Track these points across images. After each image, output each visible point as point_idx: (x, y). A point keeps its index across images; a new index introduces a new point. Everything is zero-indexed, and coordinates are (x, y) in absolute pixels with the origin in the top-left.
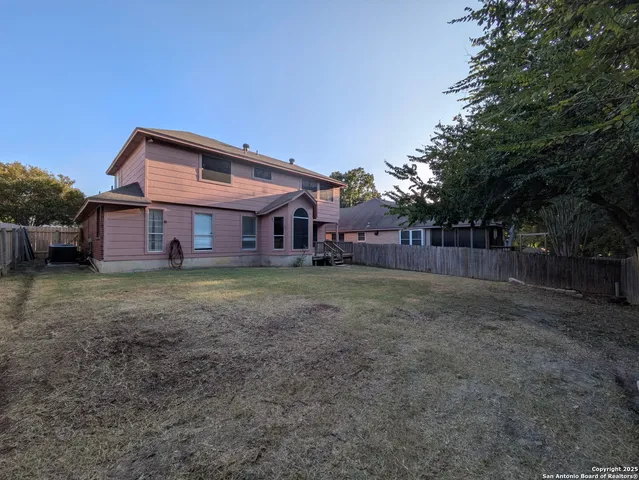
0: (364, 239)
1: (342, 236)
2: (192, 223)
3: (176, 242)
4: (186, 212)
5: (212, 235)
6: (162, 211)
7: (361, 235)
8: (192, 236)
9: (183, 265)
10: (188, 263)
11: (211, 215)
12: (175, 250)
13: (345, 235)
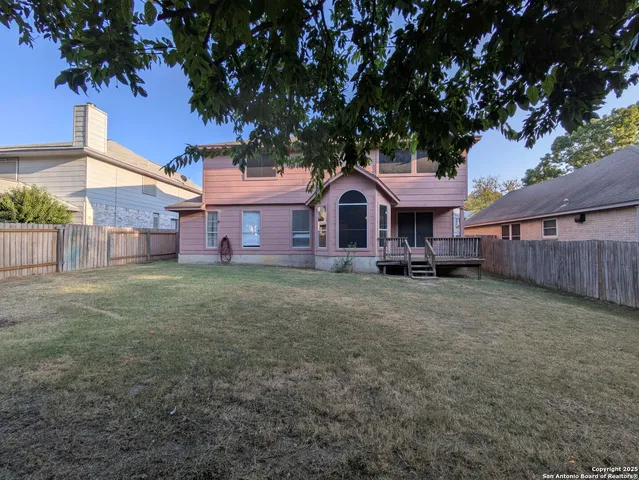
0: (553, 232)
1: (516, 227)
2: (240, 222)
3: (225, 239)
4: (235, 211)
5: (259, 232)
6: (216, 213)
7: (549, 224)
8: (240, 233)
9: (233, 260)
10: (237, 259)
11: (258, 212)
12: (225, 247)
13: (523, 228)
